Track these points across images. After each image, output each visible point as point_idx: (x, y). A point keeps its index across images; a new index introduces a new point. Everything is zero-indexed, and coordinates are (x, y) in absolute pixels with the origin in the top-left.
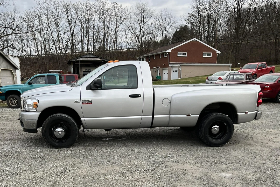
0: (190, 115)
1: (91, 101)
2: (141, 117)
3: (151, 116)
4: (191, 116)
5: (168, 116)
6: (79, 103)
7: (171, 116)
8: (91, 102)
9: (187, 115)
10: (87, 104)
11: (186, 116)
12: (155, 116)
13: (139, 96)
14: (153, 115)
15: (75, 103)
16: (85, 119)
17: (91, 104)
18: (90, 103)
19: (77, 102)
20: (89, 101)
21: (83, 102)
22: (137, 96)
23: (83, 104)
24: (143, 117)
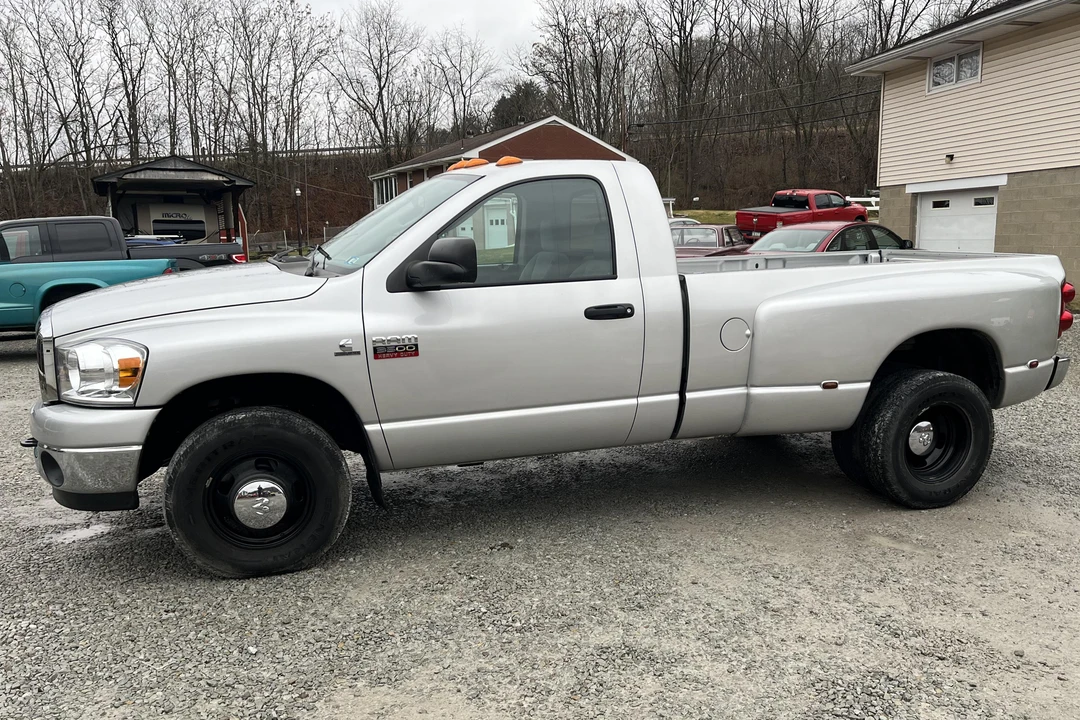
0: (835, 386)
1: (413, 342)
2: (633, 401)
3: (676, 397)
4: (840, 387)
5: (741, 390)
6: (359, 353)
7: (755, 391)
8: (416, 346)
9: (825, 386)
10: (399, 356)
11: (818, 389)
12: (689, 396)
13: (629, 311)
14: (682, 393)
15: (337, 354)
16: (386, 426)
17: (416, 353)
18: (409, 350)
19: (345, 352)
20: (407, 342)
21: (375, 349)
22: (620, 312)
23: (376, 357)
24: (642, 400)
